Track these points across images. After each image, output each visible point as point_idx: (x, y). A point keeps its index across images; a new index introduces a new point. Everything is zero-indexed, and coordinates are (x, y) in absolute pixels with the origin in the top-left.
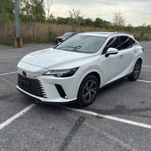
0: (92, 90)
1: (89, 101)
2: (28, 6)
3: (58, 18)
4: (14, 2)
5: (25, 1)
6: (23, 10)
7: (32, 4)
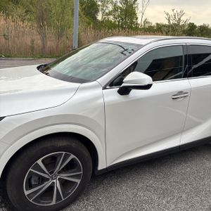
0: (64, 176)
1: (54, 202)
2: (116, 8)
3: (157, 24)
4: (100, 3)
5: (112, 2)
6: (110, 14)
7: (121, 6)
